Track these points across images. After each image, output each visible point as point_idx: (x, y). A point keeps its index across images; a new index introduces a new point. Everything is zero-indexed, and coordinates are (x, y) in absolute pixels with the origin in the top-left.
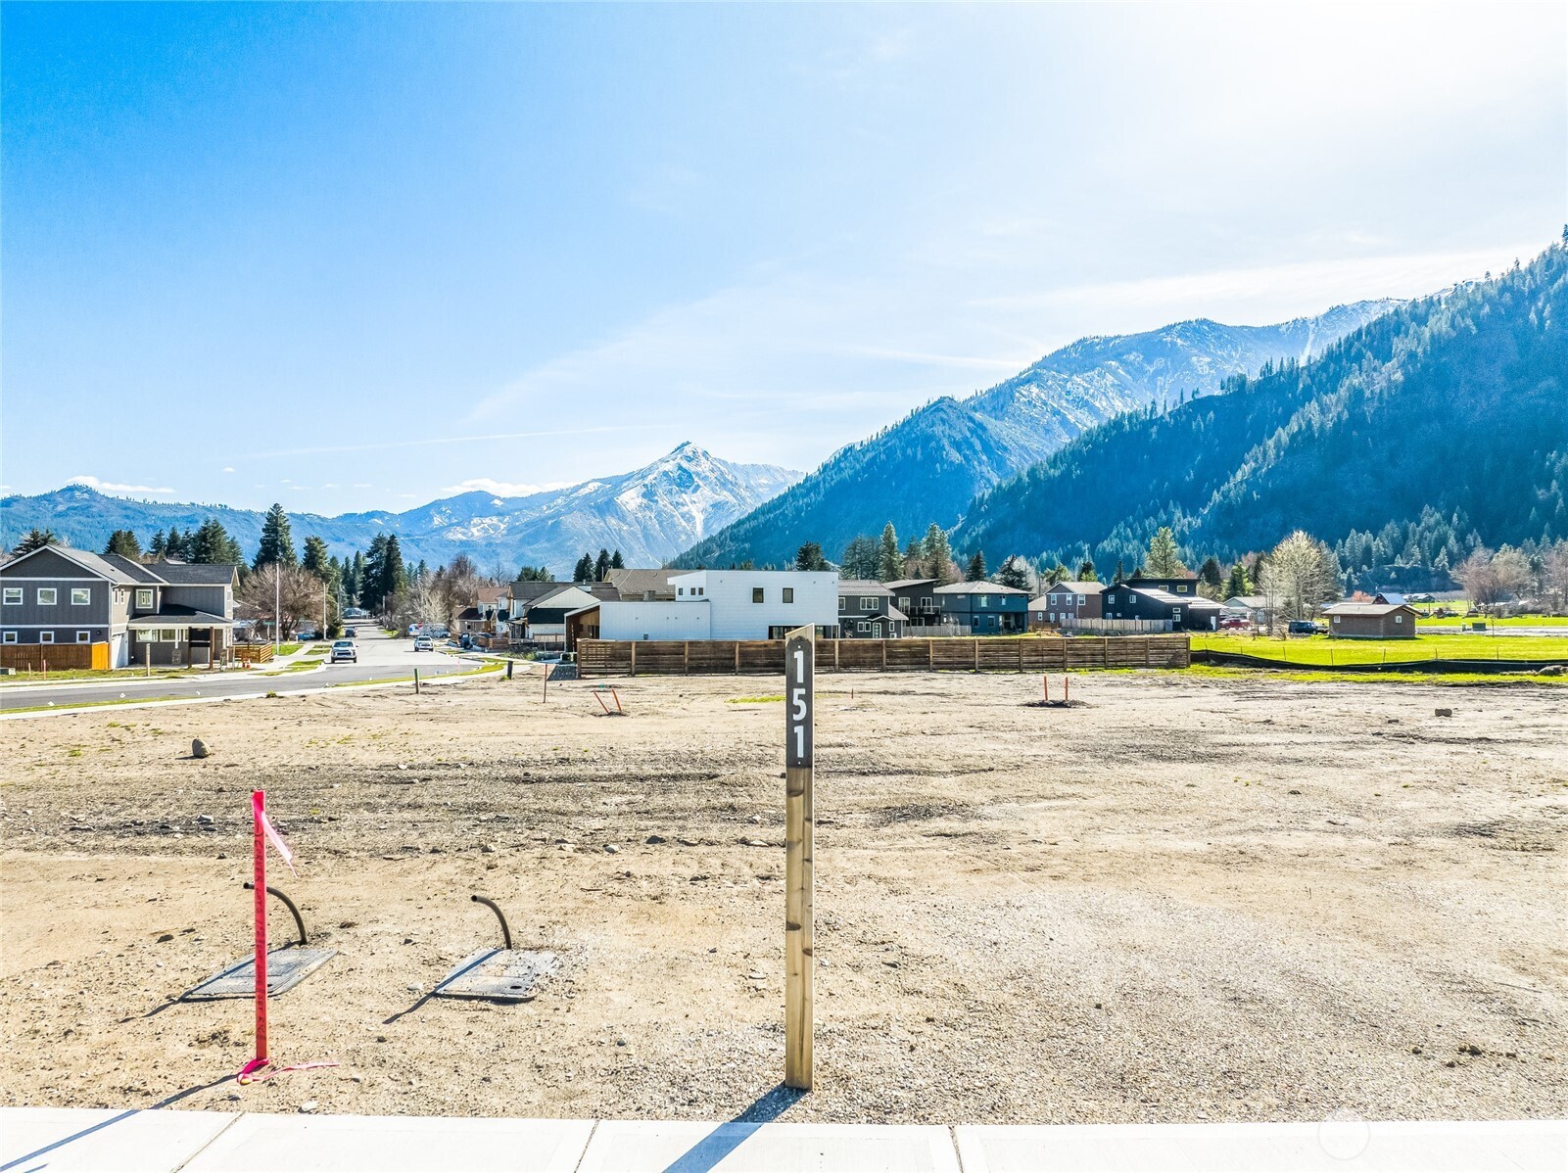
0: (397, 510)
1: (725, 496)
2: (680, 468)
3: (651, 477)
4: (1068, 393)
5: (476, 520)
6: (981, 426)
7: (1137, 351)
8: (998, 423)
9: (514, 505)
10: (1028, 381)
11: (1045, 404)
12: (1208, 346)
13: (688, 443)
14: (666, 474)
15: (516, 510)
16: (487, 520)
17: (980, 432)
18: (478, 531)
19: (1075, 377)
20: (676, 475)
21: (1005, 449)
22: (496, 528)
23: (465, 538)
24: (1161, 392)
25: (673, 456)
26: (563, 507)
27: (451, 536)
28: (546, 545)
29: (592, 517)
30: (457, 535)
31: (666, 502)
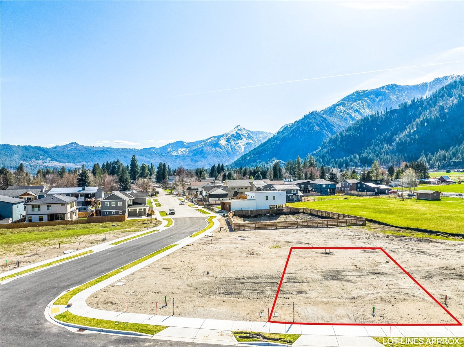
0: (158, 147)
1: (250, 141)
2: (237, 133)
3: (229, 136)
4: (352, 108)
5: (180, 149)
6: (325, 119)
7: (373, 94)
8: (331, 118)
9: (190, 145)
10: (339, 105)
11: (345, 112)
12: (395, 92)
13: (239, 125)
14: (233, 135)
15: (191, 146)
16: (183, 149)
17: (325, 121)
18: (180, 152)
19: (354, 103)
20: (236, 135)
21: (333, 126)
22: (185, 151)
23: (177, 155)
24: (381, 107)
25: (235, 129)
26: (204, 145)
27: (173, 154)
28: (199, 156)
29: (212, 148)
30: (174, 153)
31: (233, 143)
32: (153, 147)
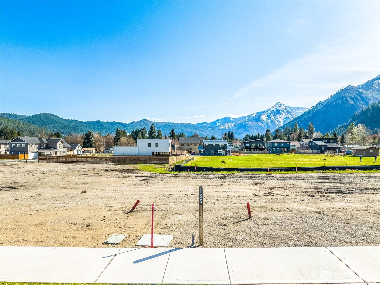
0: (209, 122)
1: (289, 115)
2: (277, 109)
3: (269, 112)
5: (227, 124)
8: (367, 92)
13: (279, 102)
14: (273, 110)
15: (236, 121)
16: (229, 124)
18: (227, 126)
20: (276, 111)
21: (369, 99)
22: (231, 125)
23: (224, 128)
25: (275, 106)
26: (247, 120)
28: (243, 129)
29: (254, 122)
30: (222, 127)
31: (273, 118)
32: (205, 122)
